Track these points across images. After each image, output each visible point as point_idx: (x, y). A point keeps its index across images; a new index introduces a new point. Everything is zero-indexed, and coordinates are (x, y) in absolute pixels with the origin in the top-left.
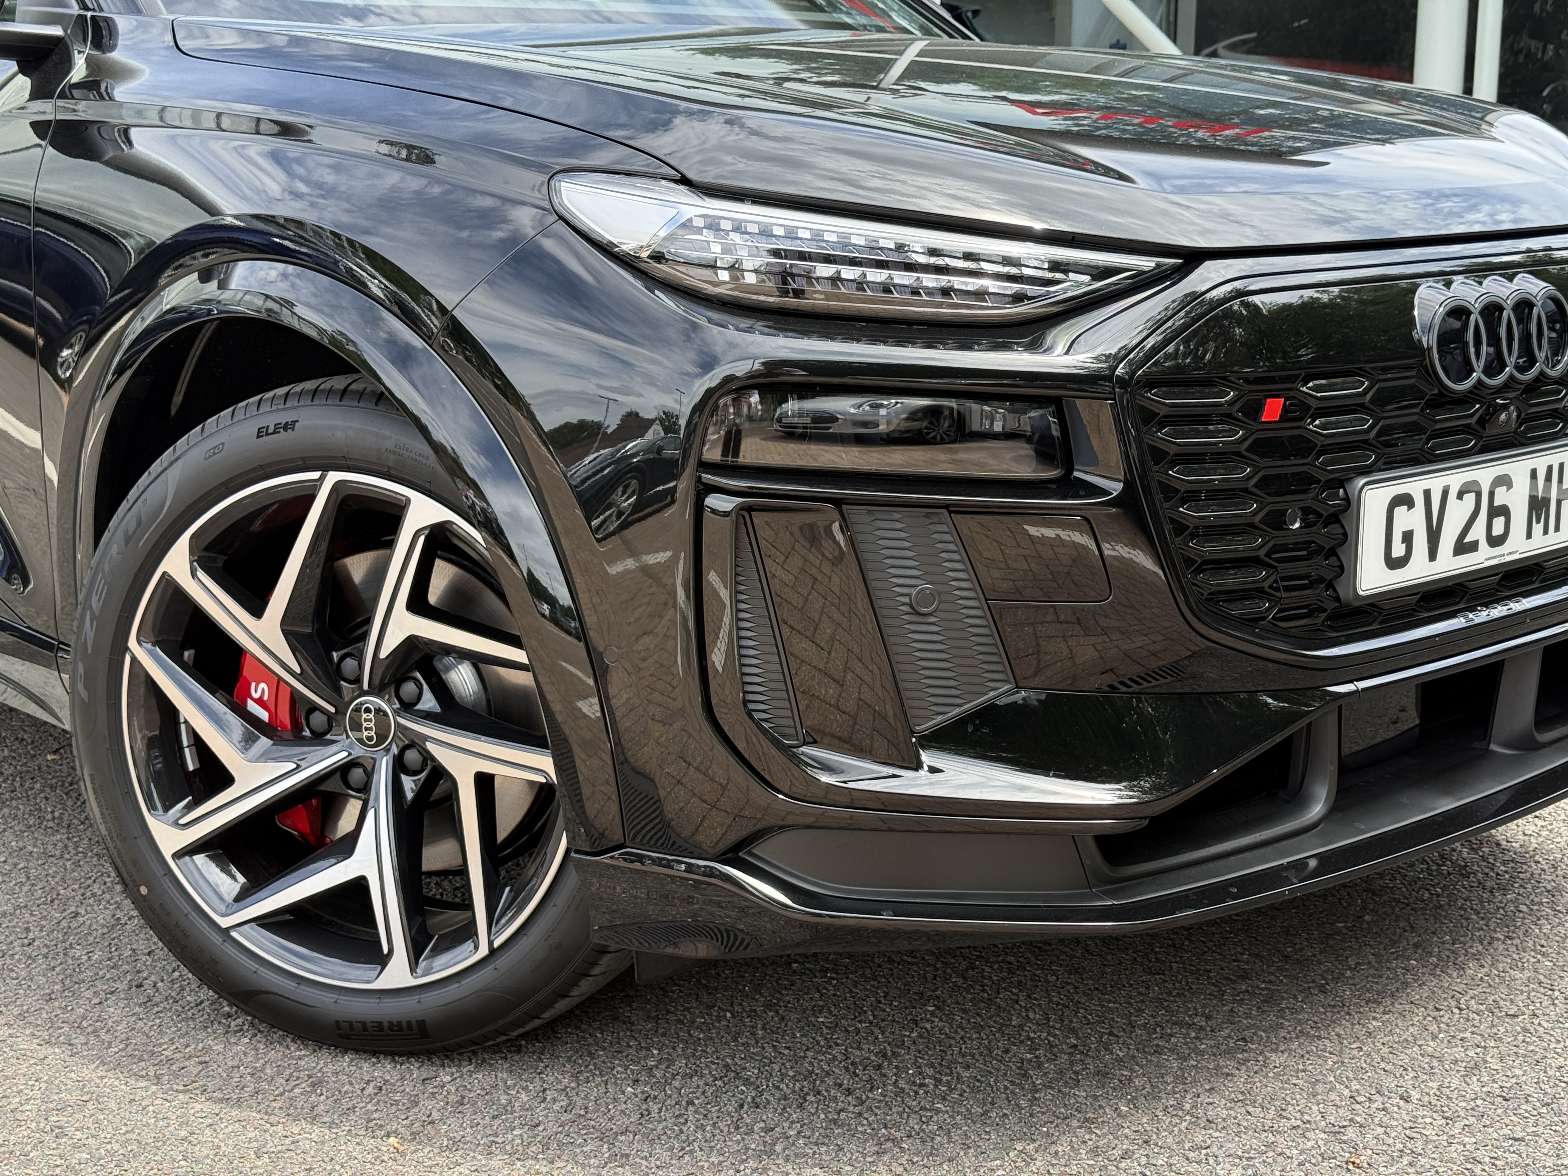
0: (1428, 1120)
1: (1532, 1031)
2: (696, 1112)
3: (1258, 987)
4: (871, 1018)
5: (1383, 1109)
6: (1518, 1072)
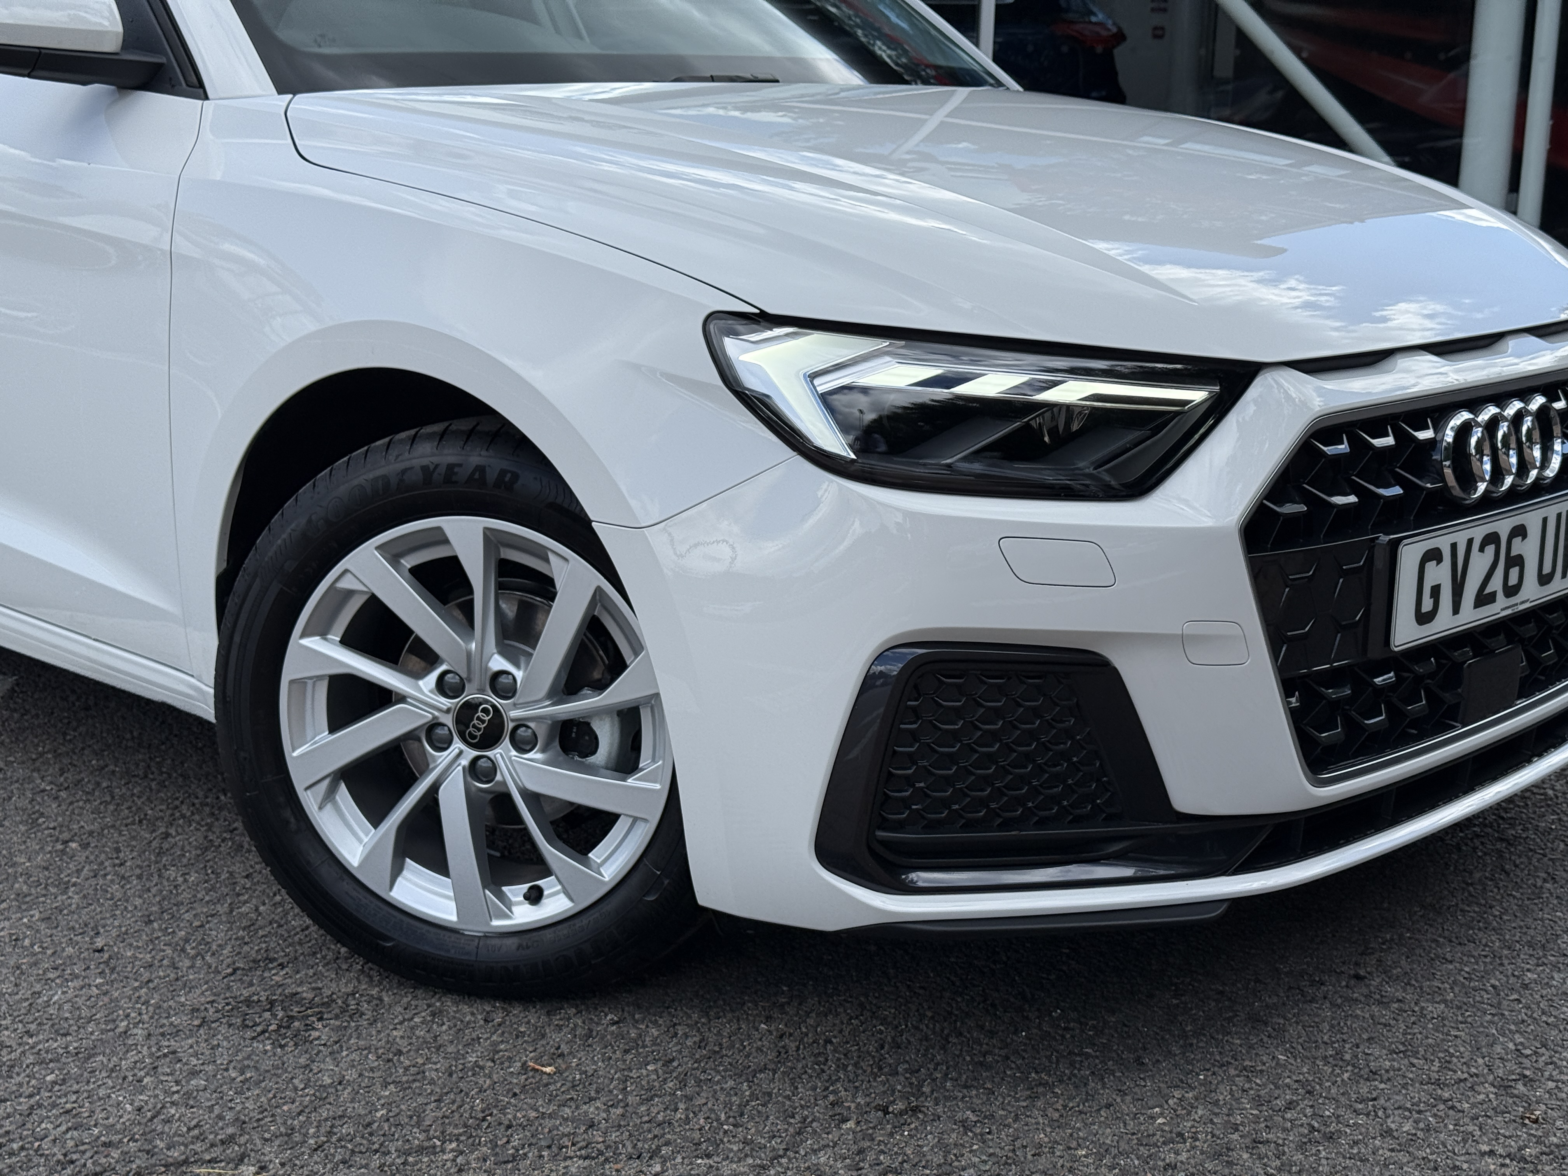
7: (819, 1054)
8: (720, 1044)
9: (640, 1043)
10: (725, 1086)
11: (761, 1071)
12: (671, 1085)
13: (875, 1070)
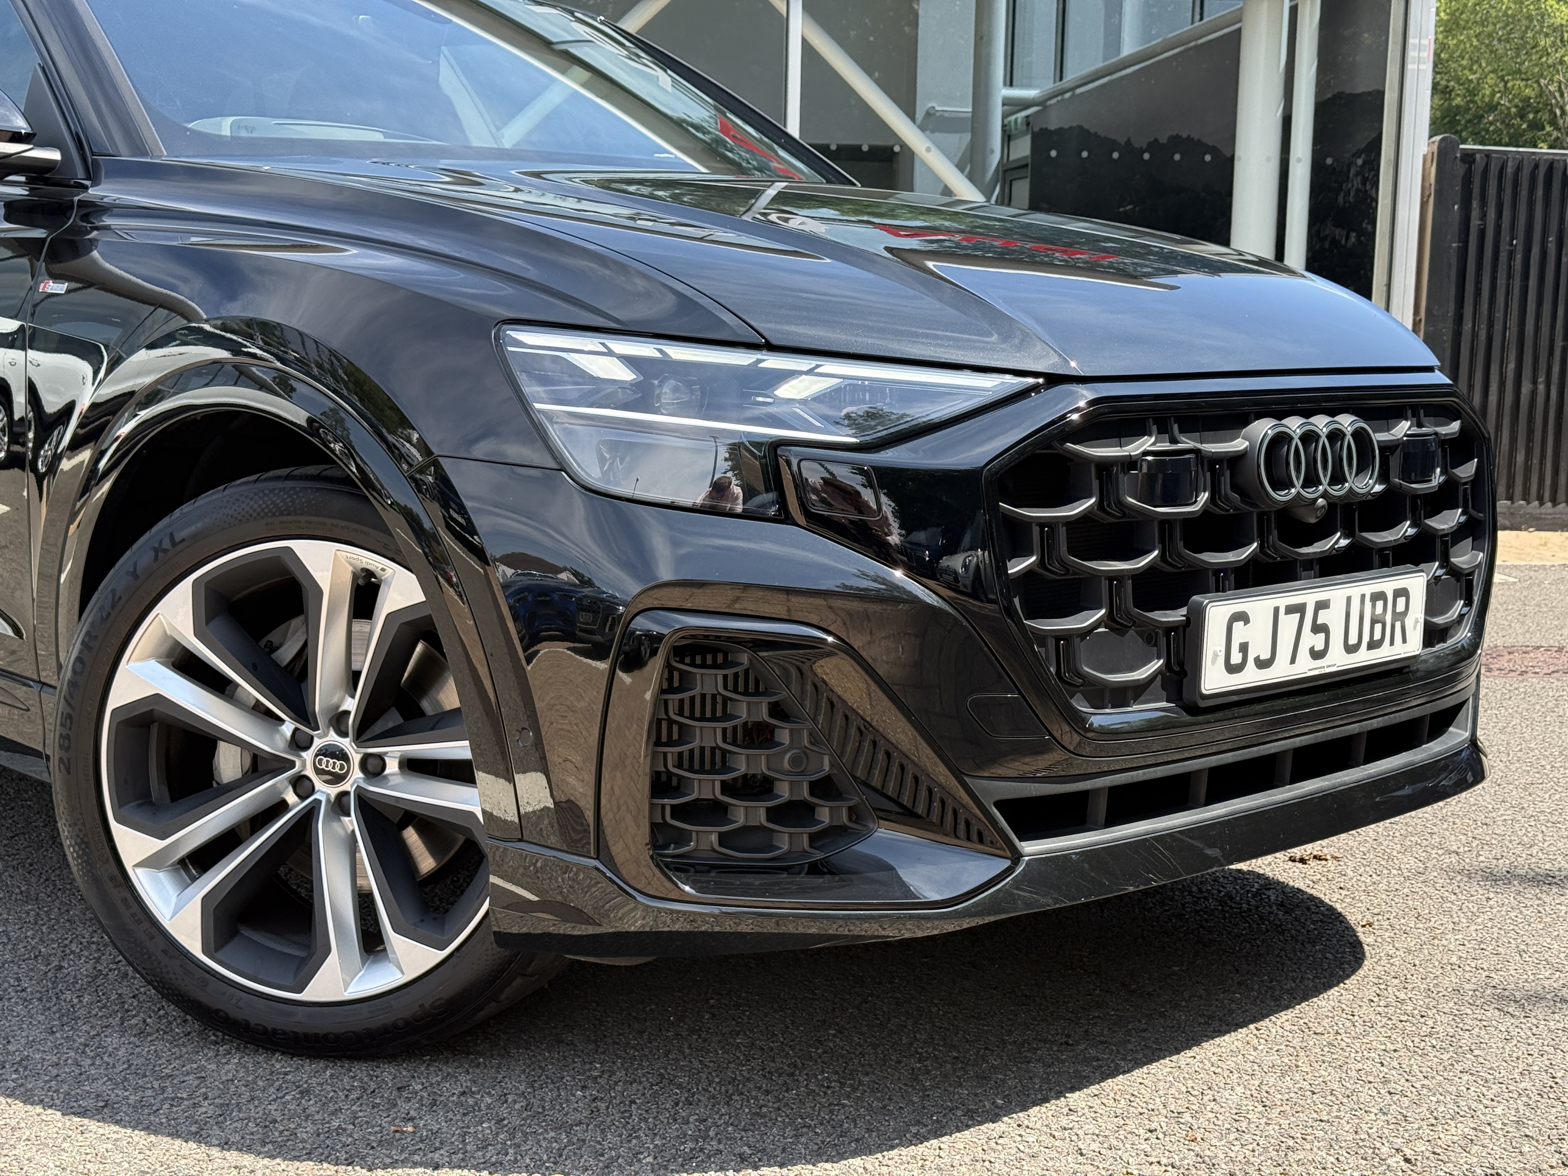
0: (1251, 1108)
1: (1336, 1044)
2: (638, 1108)
3: (1108, 1014)
4: (781, 1039)
5: (1214, 1100)
6: (1323, 1073)
7: (625, 1111)
8: (543, 1107)
9: (476, 1108)
10: (547, 1136)
11: (576, 1125)
12: (502, 1136)
13: (671, 1121)
